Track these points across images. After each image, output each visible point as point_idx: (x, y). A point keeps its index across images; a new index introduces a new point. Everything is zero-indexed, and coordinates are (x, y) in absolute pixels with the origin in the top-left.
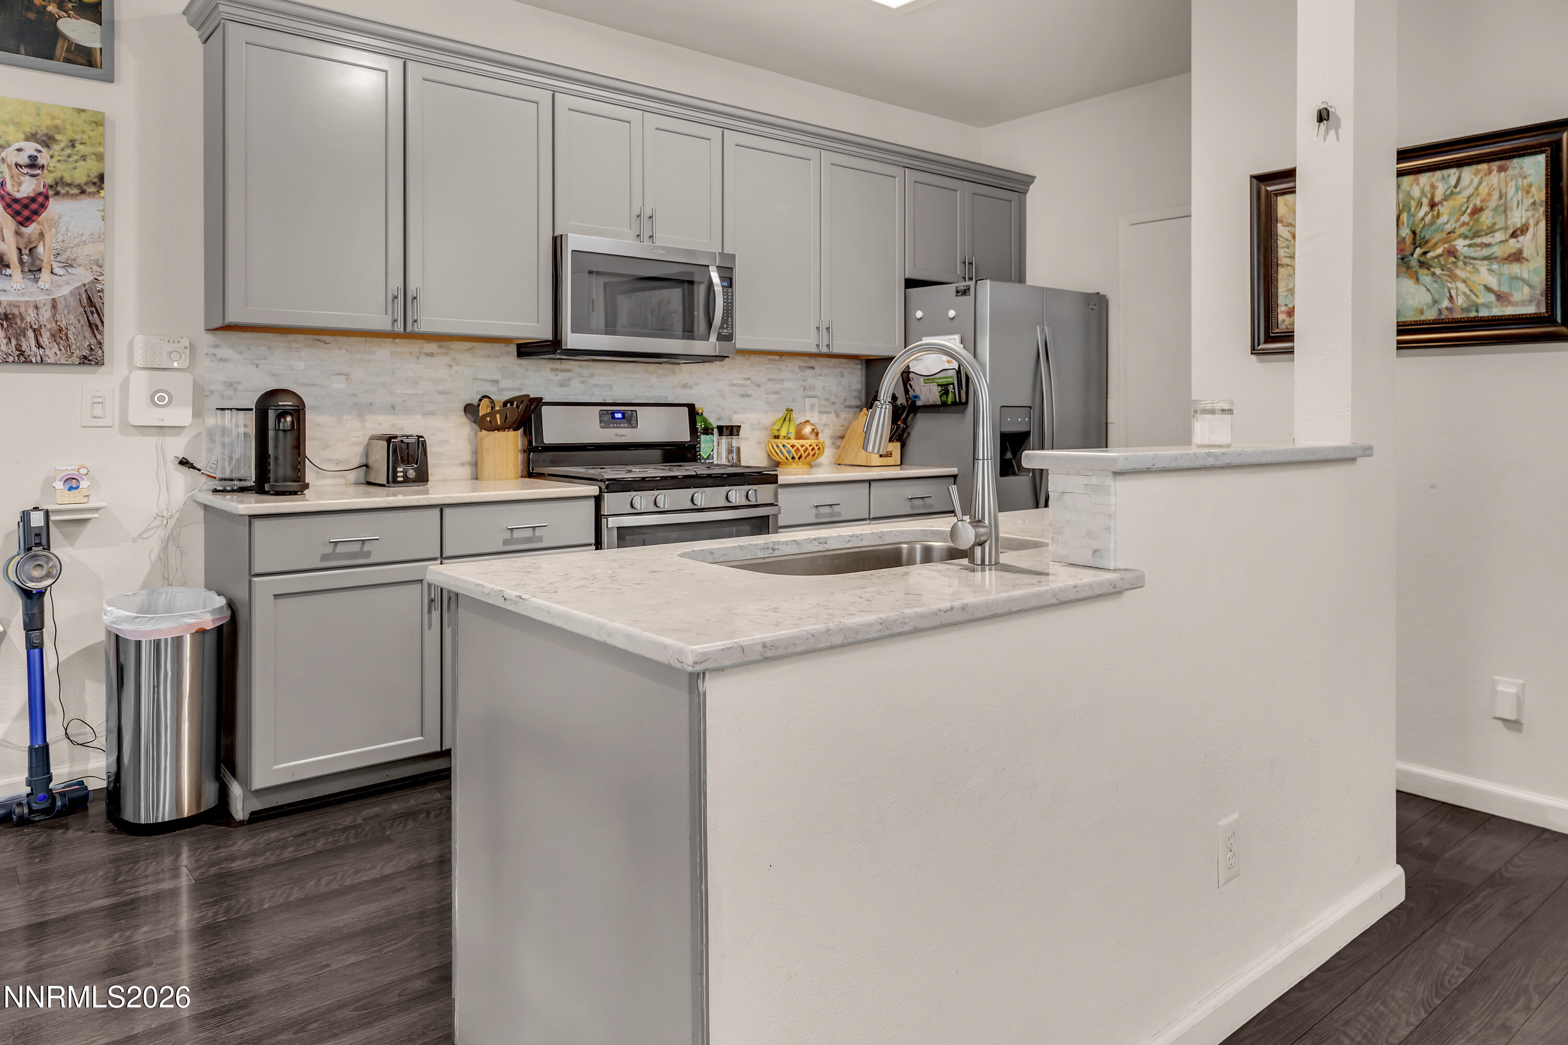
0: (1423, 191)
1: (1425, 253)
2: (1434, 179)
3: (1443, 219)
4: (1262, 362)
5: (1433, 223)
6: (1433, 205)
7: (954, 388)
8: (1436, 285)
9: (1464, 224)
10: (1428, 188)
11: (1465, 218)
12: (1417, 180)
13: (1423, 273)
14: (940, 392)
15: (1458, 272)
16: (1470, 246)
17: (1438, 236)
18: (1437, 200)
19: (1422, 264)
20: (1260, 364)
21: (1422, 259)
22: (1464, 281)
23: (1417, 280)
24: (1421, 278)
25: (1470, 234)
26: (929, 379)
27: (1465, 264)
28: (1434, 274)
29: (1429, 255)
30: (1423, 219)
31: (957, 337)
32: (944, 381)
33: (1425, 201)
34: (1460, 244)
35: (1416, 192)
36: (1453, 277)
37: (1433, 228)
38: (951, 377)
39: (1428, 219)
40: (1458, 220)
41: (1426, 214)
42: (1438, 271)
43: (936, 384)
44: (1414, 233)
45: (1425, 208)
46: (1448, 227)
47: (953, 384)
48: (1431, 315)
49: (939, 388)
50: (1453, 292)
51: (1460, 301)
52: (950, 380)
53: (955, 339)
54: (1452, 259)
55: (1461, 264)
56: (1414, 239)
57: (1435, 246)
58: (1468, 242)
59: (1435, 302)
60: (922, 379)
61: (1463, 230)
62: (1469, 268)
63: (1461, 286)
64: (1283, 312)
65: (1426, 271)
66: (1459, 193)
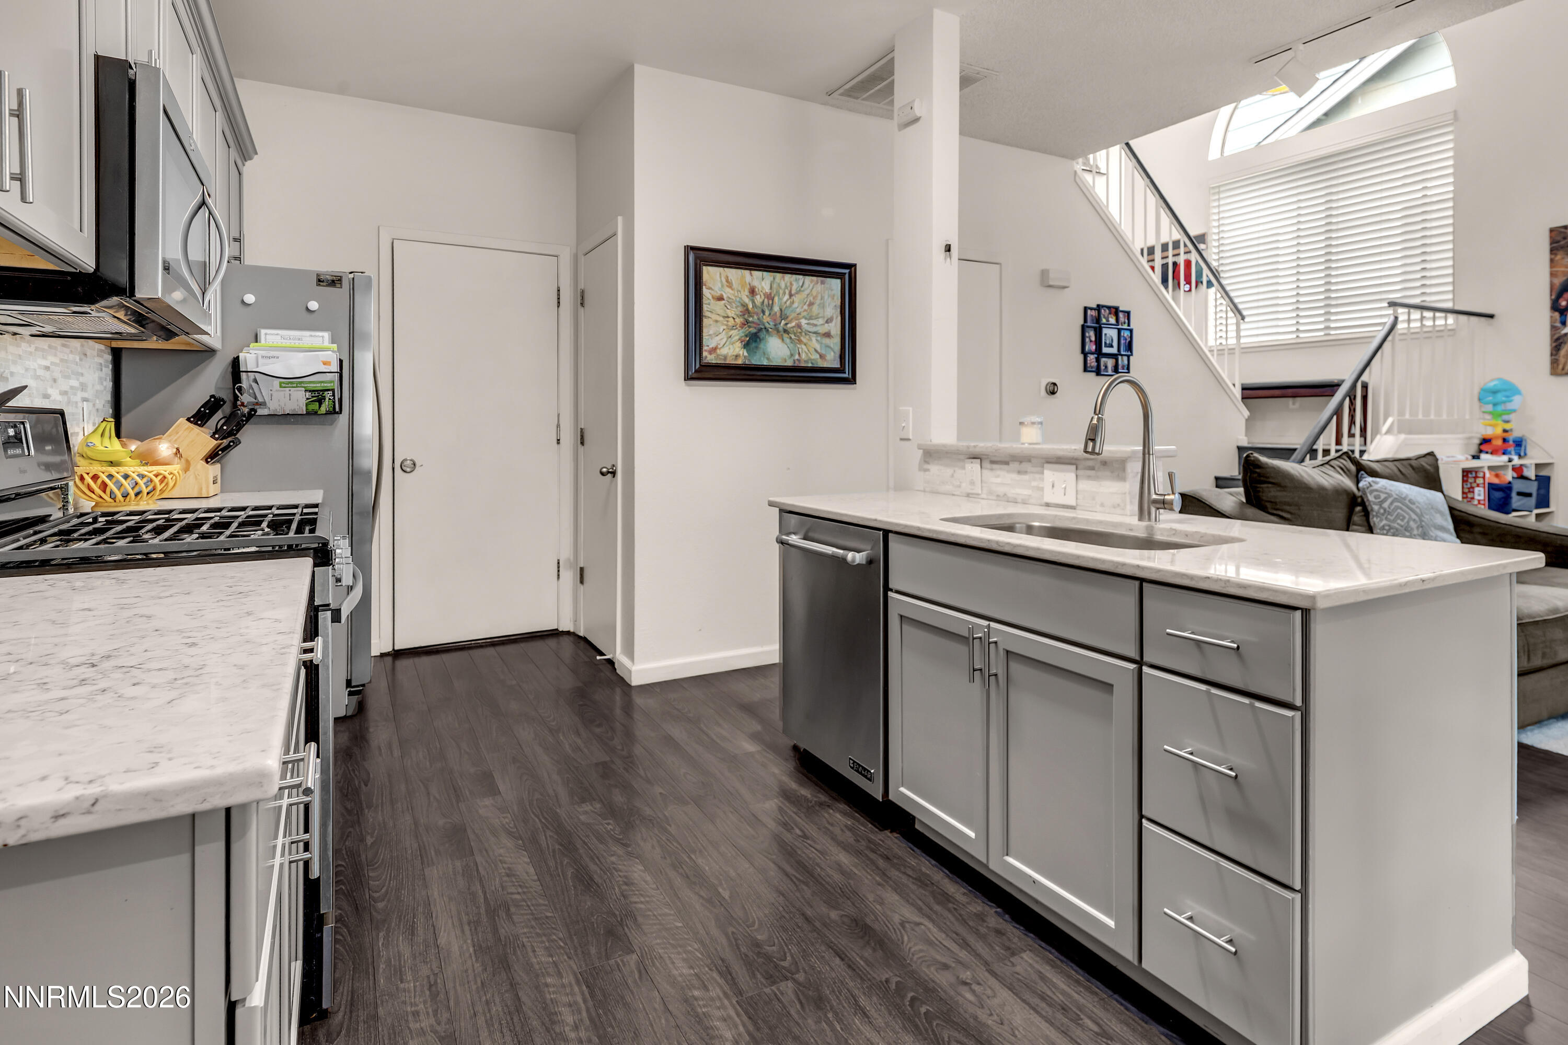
0: (786, 286)
1: (786, 324)
2: (792, 279)
3: (796, 305)
4: (688, 385)
5: (790, 306)
6: (791, 295)
7: (334, 395)
8: (792, 345)
9: (805, 310)
10: (788, 284)
11: (806, 307)
12: (783, 277)
13: (785, 336)
14: (307, 399)
15: (802, 338)
16: (808, 324)
17: (793, 315)
18: (793, 292)
19: (785, 331)
20: (687, 388)
21: (785, 328)
22: (805, 345)
23: (783, 340)
24: (785, 339)
25: (808, 317)
26: (291, 383)
27: (806, 334)
28: (791, 338)
29: (789, 326)
30: (786, 303)
31: (326, 335)
32: (319, 386)
33: (787, 292)
34: (803, 322)
35: (783, 285)
36: (800, 341)
37: (791, 309)
38: (331, 382)
39: (788, 303)
40: (802, 307)
41: (787, 300)
42: (793, 337)
43: (303, 389)
44: (781, 310)
45: (787, 297)
46: (798, 310)
47: (333, 390)
48: (789, 363)
49: (308, 394)
50: (800, 350)
51: (804, 356)
52: (329, 386)
53: (323, 337)
54: (799, 330)
55: (803, 334)
56: (781, 314)
57: (791, 321)
58: (807, 322)
59: (792, 355)
60: (277, 381)
61: (805, 314)
62: (807, 337)
63: (804, 347)
64: (706, 351)
65: (787, 335)
66: (803, 291)
